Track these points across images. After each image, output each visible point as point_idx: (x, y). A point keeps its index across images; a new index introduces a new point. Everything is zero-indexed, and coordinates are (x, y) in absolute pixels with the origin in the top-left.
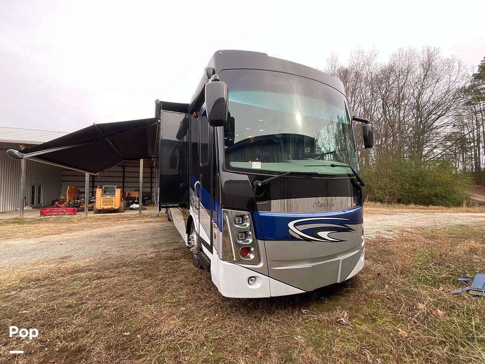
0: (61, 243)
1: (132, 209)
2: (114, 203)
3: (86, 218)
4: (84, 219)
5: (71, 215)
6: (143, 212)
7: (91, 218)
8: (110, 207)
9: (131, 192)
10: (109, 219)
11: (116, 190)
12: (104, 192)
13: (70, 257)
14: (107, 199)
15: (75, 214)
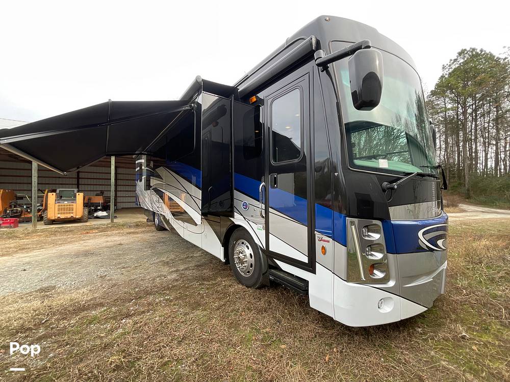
0: (23, 268)
1: (97, 217)
2: (74, 211)
3: (35, 231)
4: (33, 232)
5: (11, 227)
6: (115, 220)
7: (43, 231)
8: (69, 216)
9: (93, 197)
10: (70, 231)
11: (77, 194)
12: (60, 197)
13: (54, 287)
14: (64, 205)
15: (16, 226)
